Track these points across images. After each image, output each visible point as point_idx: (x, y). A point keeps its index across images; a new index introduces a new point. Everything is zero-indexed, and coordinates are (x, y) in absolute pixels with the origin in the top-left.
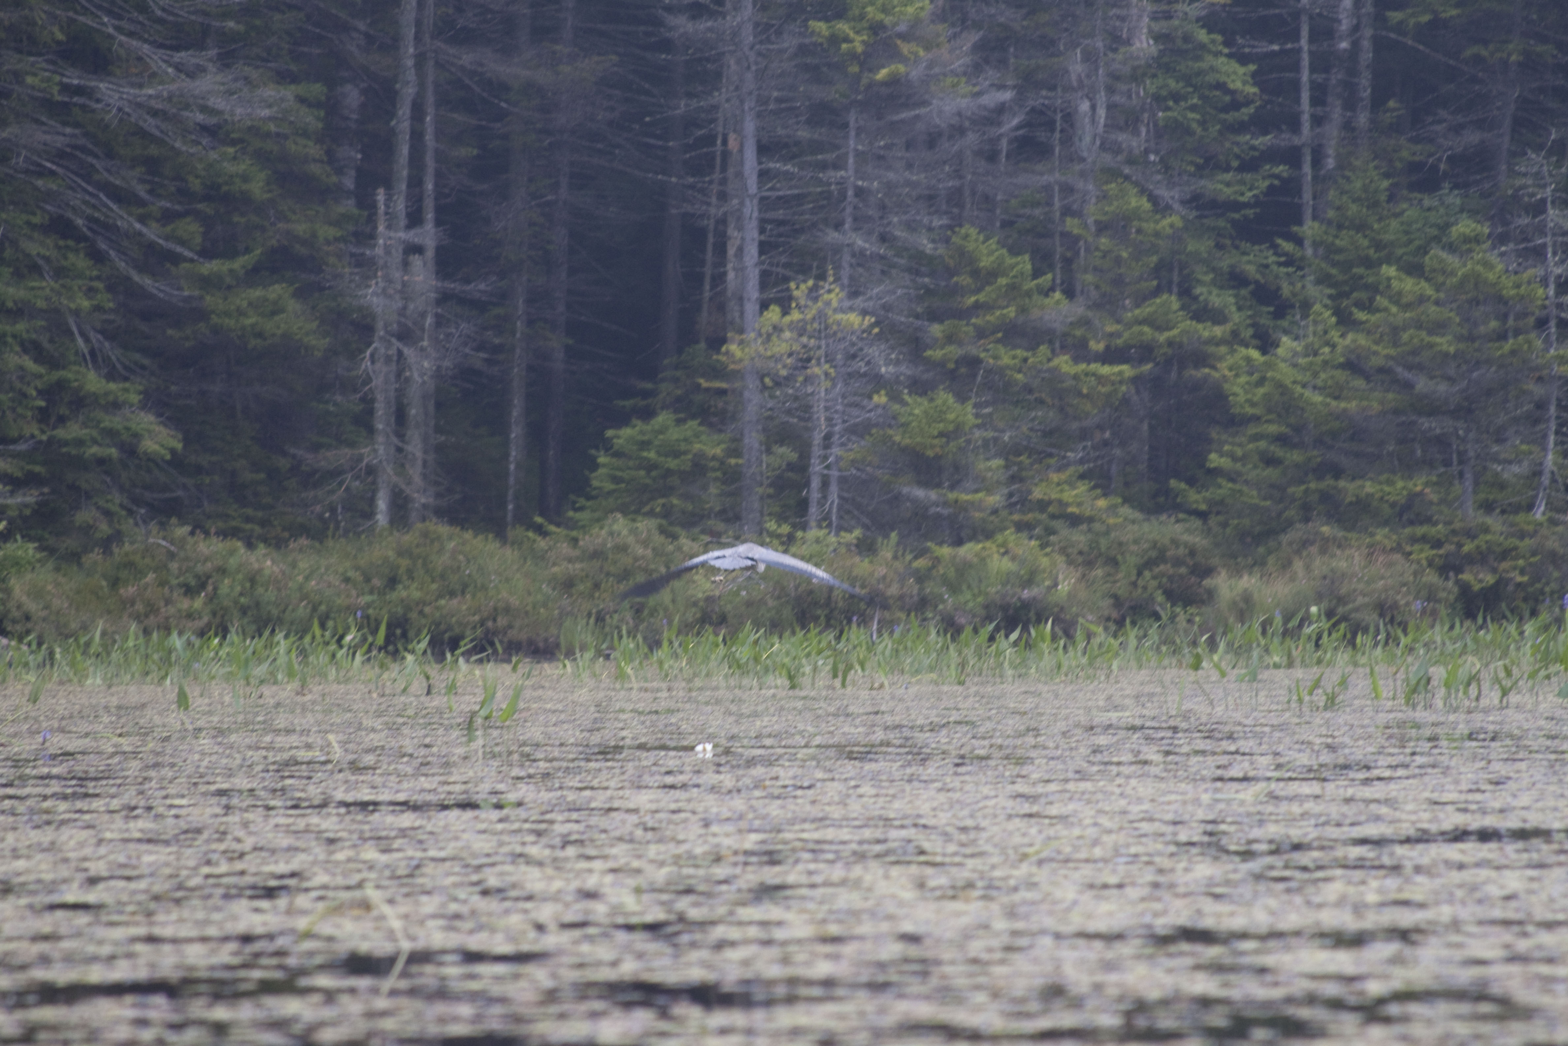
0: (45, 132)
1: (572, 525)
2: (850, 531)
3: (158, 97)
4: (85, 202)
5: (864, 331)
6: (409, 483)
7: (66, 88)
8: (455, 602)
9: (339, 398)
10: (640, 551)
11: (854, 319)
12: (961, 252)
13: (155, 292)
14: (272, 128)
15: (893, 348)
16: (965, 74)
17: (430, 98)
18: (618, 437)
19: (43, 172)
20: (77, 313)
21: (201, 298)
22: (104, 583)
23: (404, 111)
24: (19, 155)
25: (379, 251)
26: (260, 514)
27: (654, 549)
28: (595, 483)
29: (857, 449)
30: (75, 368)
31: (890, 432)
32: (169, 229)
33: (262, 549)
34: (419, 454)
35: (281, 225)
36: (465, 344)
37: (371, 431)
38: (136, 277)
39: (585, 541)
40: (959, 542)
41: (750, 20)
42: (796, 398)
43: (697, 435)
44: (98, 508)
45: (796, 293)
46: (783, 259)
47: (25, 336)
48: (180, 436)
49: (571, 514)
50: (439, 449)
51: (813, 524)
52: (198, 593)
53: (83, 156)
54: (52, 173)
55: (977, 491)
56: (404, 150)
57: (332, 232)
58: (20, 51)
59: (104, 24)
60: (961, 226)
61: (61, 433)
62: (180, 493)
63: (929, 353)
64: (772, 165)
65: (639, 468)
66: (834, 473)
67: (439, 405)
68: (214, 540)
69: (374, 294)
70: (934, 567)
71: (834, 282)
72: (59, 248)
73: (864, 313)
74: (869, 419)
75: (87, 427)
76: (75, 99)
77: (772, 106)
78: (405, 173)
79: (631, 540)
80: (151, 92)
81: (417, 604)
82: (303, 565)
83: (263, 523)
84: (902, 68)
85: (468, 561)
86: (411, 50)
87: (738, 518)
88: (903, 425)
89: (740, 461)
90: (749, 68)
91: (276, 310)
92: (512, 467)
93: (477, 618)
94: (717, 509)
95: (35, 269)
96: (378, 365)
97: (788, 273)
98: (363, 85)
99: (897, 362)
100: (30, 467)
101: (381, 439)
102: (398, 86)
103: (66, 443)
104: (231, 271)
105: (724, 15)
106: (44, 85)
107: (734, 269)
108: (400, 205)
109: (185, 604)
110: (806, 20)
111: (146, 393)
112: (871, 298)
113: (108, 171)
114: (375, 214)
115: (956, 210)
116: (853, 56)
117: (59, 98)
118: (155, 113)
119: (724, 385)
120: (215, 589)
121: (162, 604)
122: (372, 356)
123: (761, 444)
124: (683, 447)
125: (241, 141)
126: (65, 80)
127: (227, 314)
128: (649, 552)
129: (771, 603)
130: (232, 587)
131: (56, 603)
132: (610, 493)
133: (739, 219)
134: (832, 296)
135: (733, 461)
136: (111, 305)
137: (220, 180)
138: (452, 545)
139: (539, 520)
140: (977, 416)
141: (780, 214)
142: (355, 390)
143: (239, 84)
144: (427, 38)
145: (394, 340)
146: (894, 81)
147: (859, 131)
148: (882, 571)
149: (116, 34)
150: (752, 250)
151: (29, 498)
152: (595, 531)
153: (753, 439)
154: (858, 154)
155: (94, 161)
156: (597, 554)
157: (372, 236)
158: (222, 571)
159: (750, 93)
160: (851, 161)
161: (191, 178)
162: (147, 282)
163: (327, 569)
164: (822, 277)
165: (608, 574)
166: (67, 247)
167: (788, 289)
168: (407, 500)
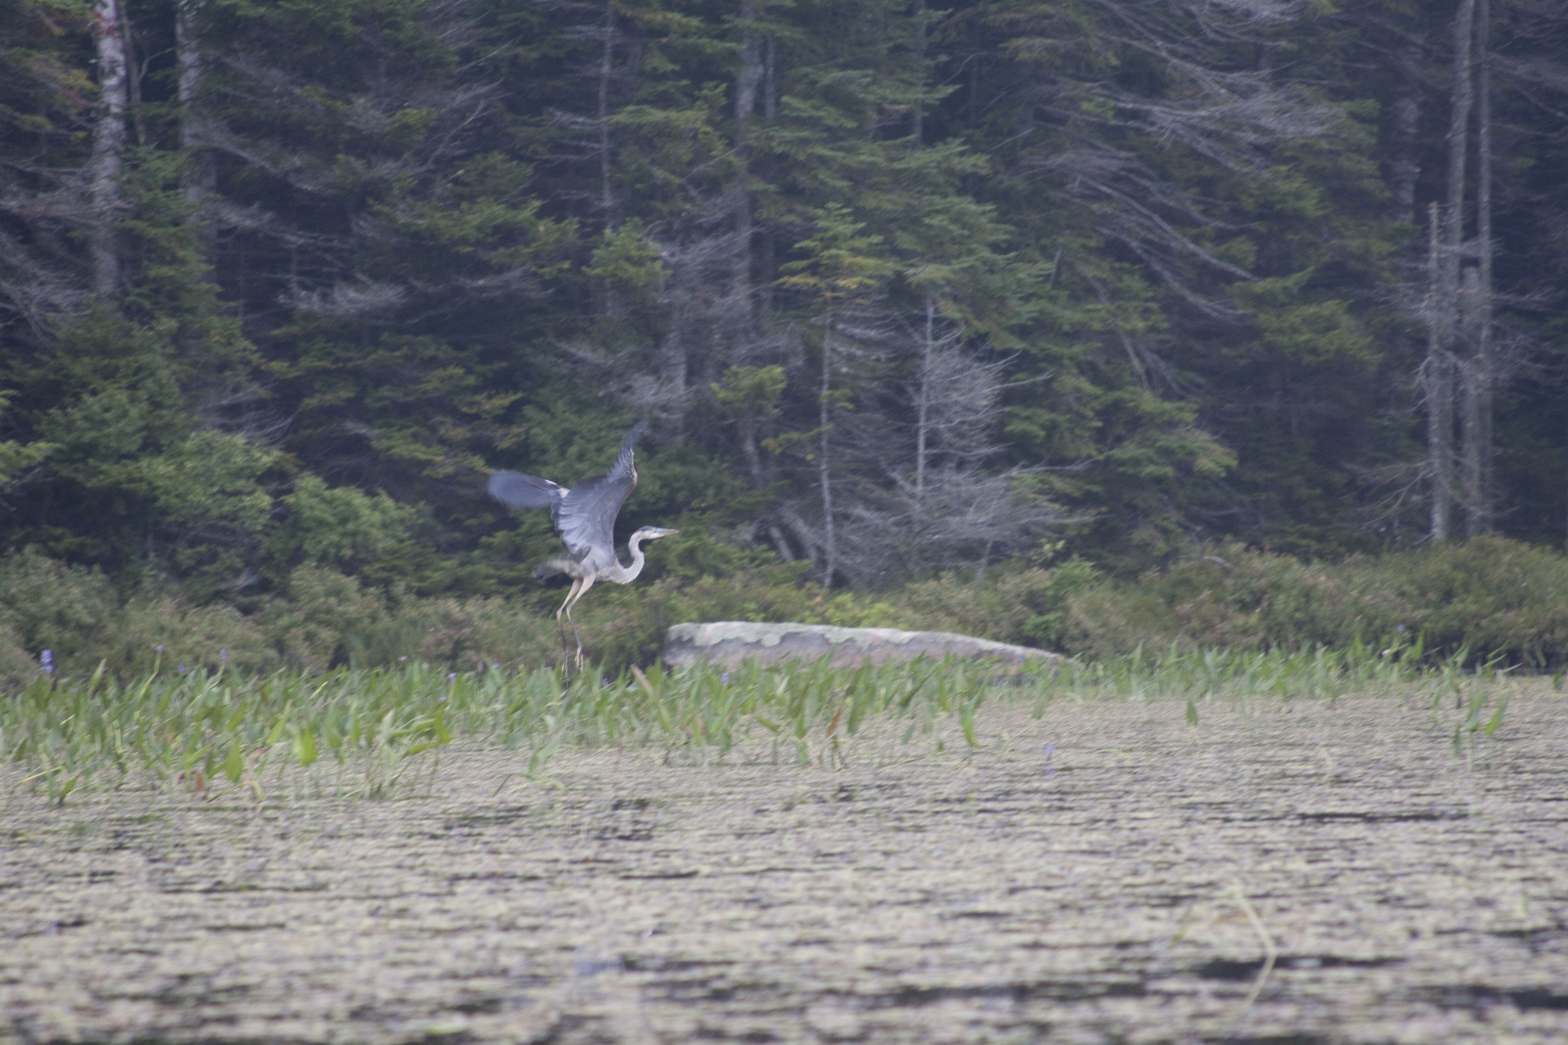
0: (1101, 157)
3: (1210, 118)
4: (1141, 225)
6: (1466, 495)
7: (1121, 113)
8: (1511, 615)
9: (1393, 412)
13: (1208, 311)
14: (1324, 144)
17: (1485, 111)
19: (1098, 196)
20: (1132, 334)
21: (1255, 316)
22: (1161, 600)
23: (1460, 123)
24: (1074, 180)
25: (1432, 265)
26: (1316, 530)
30: (1131, 388)
32: (1222, 248)
33: (1316, 564)
34: (1476, 467)
35: (1335, 242)
36: (1522, 356)
37: (1426, 443)
38: (1192, 298)
44: (1156, 527)
47: (1082, 358)
48: (1235, 454)
50: (1497, 461)
52: (1254, 608)
53: (1137, 179)
54: (1108, 197)
56: (1460, 163)
57: (1385, 247)
58: (1077, 78)
59: (1157, 48)
61: (1117, 453)
62: (1235, 510)
67: (1498, 418)
68: (1268, 556)
69: (1428, 308)
72: (1113, 270)
75: (1143, 446)
76: (1130, 123)
78: (1460, 186)
80: (1203, 113)
81: (1474, 617)
82: (1358, 580)
83: (1320, 539)
85: (1525, 573)
86: (1466, 63)
91: (1330, 326)
93: (1534, 630)
95: (1091, 292)
96: (1433, 379)
98: (1420, 99)
100: (1088, 487)
101: (1436, 452)
102: (1453, 99)
103: (1122, 463)
104: (1285, 288)
106: (1099, 110)
108: (1456, 218)
109: (1240, 620)
111: (1201, 412)
113: (1163, 193)
114: (1427, 228)
117: (1114, 122)
118: (1209, 134)
120: (1271, 605)
121: (1217, 620)
122: (1427, 369)
125: (1294, 159)
126: (1121, 105)
127: (1281, 331)
130: (1286, 602)
131: (1114, 620)
136: (1166, 325)
137: (1273, 199)
138: (1507, 558)
142: (1410, 404)
143: (1290, 103)
144: (1482, 50)
145: (1449, 354)
149: (1169, 57)
151: (1086, 517)
155: (1148, 183)
157: (1427, 250)
158: (1277, 587)
161: (1244, 198)
162: (1201, 301)
163: (1382, 583)
166: (1123, 269)
168: (1465, 513)
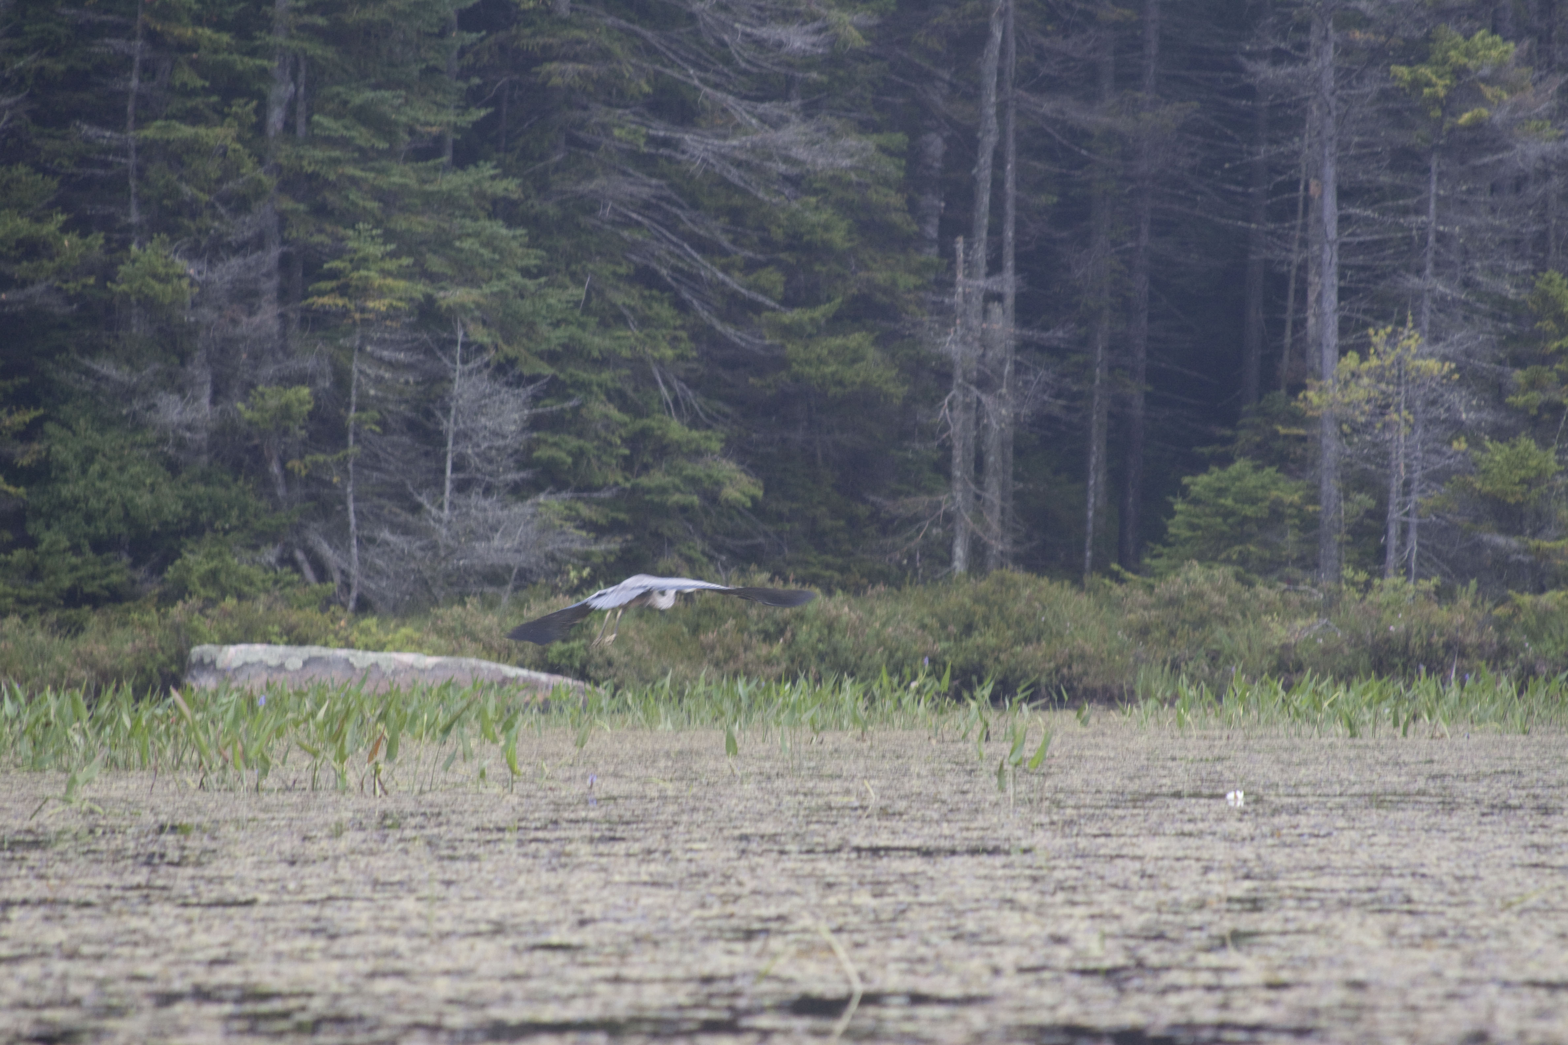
0: (631, 184)
1: (1150, 572)
2: (1427, 578)
3: (742, 148)
4: (671, 253)
5: (1444, 377)
6: (987, 529)
7: (652, 140)
8: (1030, 649)
9: (917, 445)
10: (1216, 598)
11: (1433, 365)
12: (1545, 297)
13: (737, 340)
14: (853, 177)
15: (1474, 394)
16: (1550, 117)
17: (1011, 146)
18: (1195, 484)
19: (630, 224)
20: (661, 362)
21: (783, 346)
22: (685, 630)
23: (985, 159)
24: (605, 207)
25: (958, 299)
26: (840, 561)
27: (1230, 596)
28: (1172, 530)
29: (1438, 495)
30: (658, 416)
31: (1471, 479)
32: (751, 278)
33: (839, 595)
34: (997, 502)
35: (863, 274)
36: (1044, 392)
37: (949, 477)
38: (719, 327)
39: (1161, 589)
40: (1541, 590)
41: (1331, 65)
42: (1375, 445)
43: (1275, 482)
44: (681, 555)
45: (1375, 339)
46: (1364, 305)
47: (610, 384)
48: (761, 484)
49: (1147, 561)
50: (1018, 496)
51: (1391, 571)
52: (777, 639)
53: (667, 207)
54: (639, 224)
55: (1559, 538)
56: (985, 198)
57: (912, 280)
58: (609, 104)
59: (689, 76)
60: (1545, 270)
61: (644, 481)
62: (761, 540)
63: (1511, 399)
64: (1352, 211)
65: (1217, 514)
66: (1414, 520)
67: (1019, 452)
69: (953, 342)
70: (1514, 615)
71: (1414, 327)
72: (642, 297)
73: (1444, 358)
74: (1449, 466)
75: (669, 474)
76: (661, 151)
77: (1352, 152)
78: (986, 221)
79: (1207, 587)
80: (735, 142)
81: (993, 651)
82: (880, 611)
83: (842, 570)
84: (1485, 112)
85: (1044, 608)
86: (993, 99)
87: (1316, 565)
88: (1484, 472)
89: (1318, 508)
90: (1329, 113)
91: (856, 358)
92: (1090, 514)
93: (1052, 665)
94: (1295, 556)
95: (620, 319)
96: (956, 413)
97: (1368, 319)
98: (946, 134)
99: (1479, 409)
100: (614, 514)
101: (958, 486)
102: (979, 134)
103: (649, 491)
104: (812, 320)
105: (1306, 61)
106: (631, 137)
107: (1314, 315)
108: (981, 253)
109: (763, 650)
110: (1389, 65)
111: (728, 442)
112: (1452, 344)
113: (692, 221)
114: (954, 261)
115: (1541, 255)
116: (1435, 100)
117: (645, 150)
118: (739, 164)
119: (1302, 432)
120: (794, 635)
121: (741, 650)
122: (951, 403)
123: (1339, 490)
124: (1260, 493)
125: (823, 190)
126: (651, 132)
127: (808, 362)
128: (1225, 600)
129: (1347, 650)
130: (810, 634)
131: (638, 649)
132: (1187, 540)
133: (1320, 265)
134: (1412, 342)
135: (1311, 508)
136: (695, 354)
137: (802, 230)
138: (1027, 592)
139: (1115, 567)
140: (1559, 462)
141: (1360, 259)
142: (934, 437)
143: (820, 135)
144: (1008, 87)
145: (973, 388)
146: (1477, 125)
147: (1441, 175)
148: (1460, 619)
149: (701, 86)
150: (1331, 298)
151: (613, 545)
152: (1171, 577)
153: (1331, 486)
154: (1439, 198)
155: (679, 212)
156: (1173, 602)
157: (952, 285)
158: (800, 617)
159: (1331, 139)
160: (1432, 206)
161: (773, 228)
162: (729, 331)
163: (904, 615)
164: (1402, 323)
165: (1184, 621)
166: (652, 297)
167: (1367, 336)
168: (985, 547)
